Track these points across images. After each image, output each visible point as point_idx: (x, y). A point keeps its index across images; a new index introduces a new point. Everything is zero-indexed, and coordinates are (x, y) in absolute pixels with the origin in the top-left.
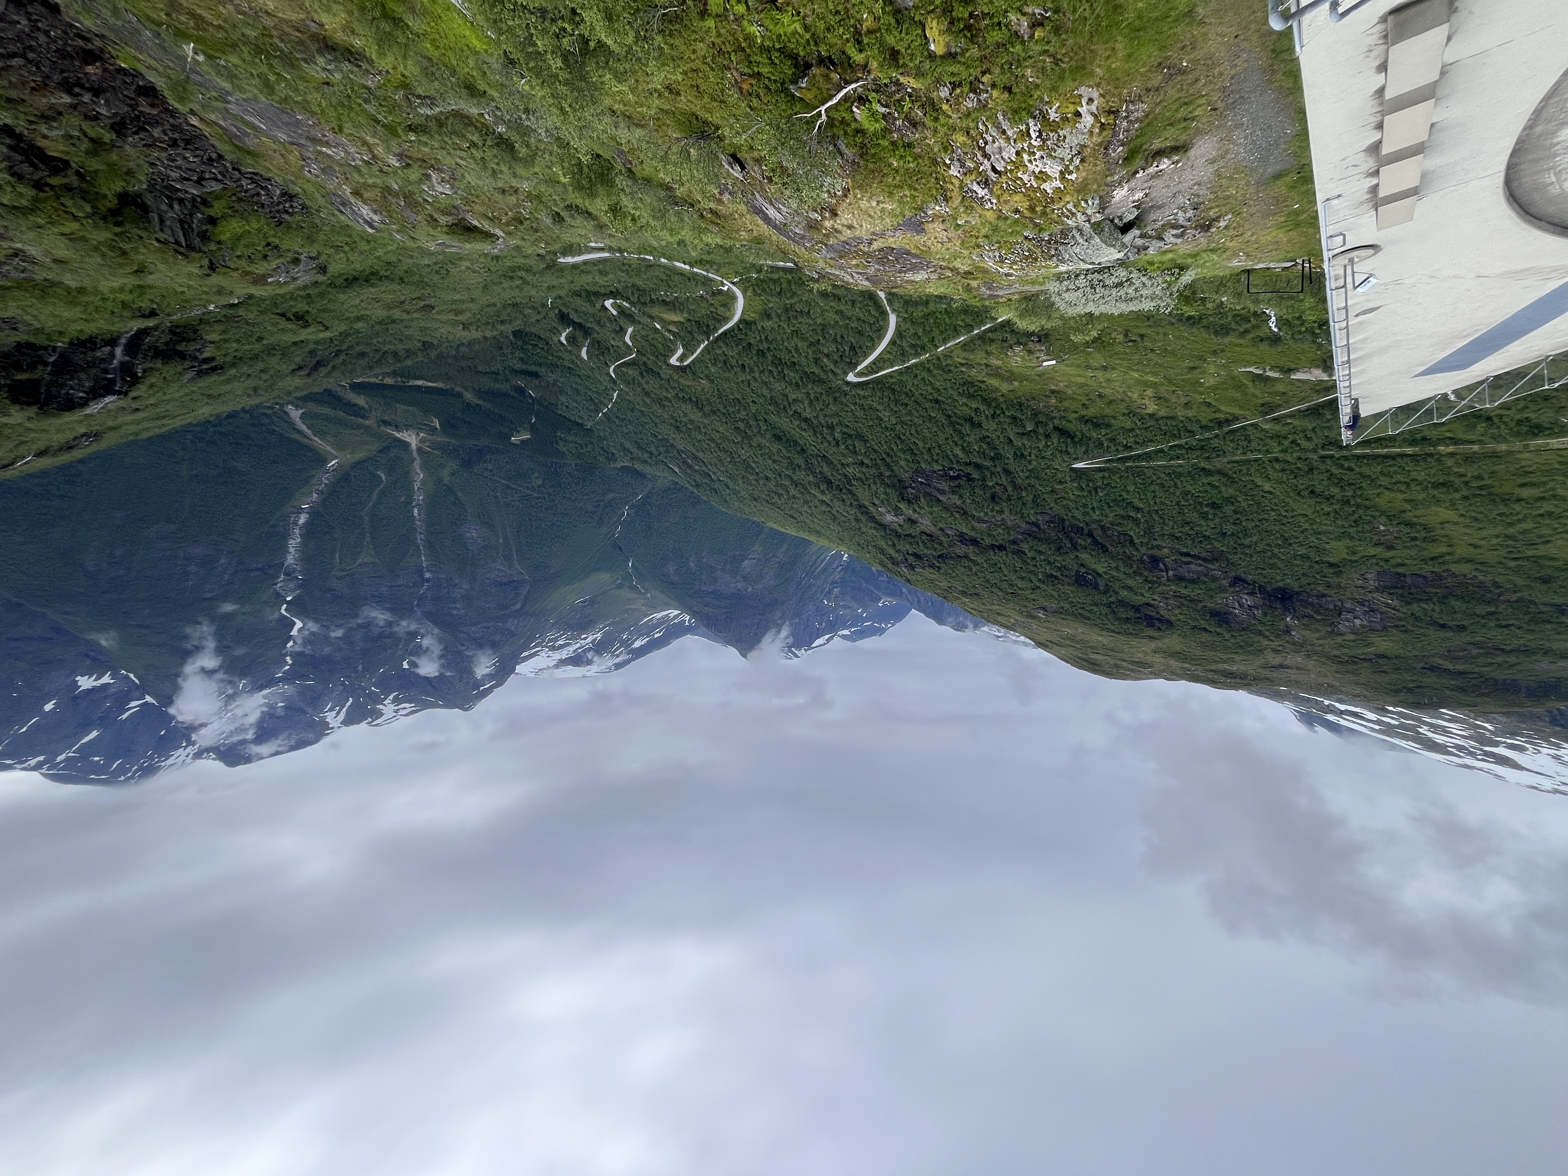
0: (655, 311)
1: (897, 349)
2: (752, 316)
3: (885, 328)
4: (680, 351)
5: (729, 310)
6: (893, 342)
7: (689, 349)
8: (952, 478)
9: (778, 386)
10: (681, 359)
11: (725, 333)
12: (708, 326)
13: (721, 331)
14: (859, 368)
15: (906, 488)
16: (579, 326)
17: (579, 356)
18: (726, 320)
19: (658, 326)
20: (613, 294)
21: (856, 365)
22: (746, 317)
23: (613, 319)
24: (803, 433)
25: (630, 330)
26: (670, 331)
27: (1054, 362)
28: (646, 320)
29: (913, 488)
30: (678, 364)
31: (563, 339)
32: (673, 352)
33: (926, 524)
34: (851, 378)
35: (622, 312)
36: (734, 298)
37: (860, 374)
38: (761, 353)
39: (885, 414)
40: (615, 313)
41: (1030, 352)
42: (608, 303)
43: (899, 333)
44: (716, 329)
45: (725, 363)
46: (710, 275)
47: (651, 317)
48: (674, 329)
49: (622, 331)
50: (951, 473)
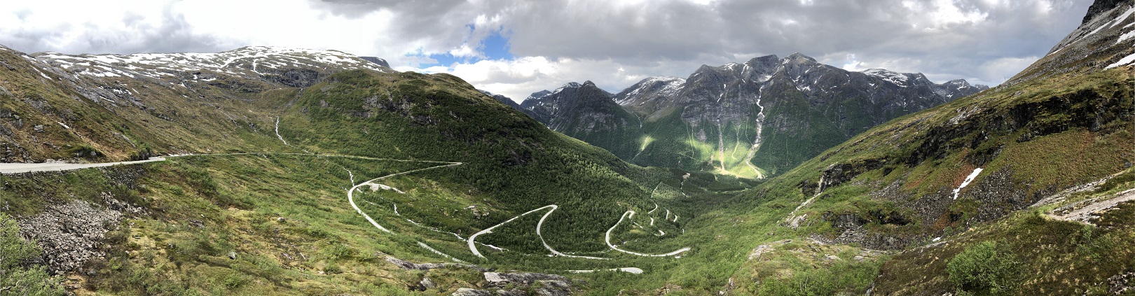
0: (643, 233)
1: (536, 217)
2: (602, 234)
3: (541, 229)
4: (630, 217)
5: (612, 236)
6: (538, 222)
7: (627, 219)
10: (628, 215)
11: (612, 226)
12: (619, 228)
13: (614, 227)
14: (552, 211)
16: (672, 223)
17: (670, 211)
18: (611, 232)
19: (641, 226)
20: (662, 238)
21: (554, 211)
22: (604, 233)
23: (659, 228)
25: (652, 224)
26: (636, 225)
27: (470, 207)
28: (647, 229)
30: (631, 212)
31: (676, 217)
32: (634, 216)
33: (522, 142)
34: (555, 207)
35: (657, 232)
36: (612, 242)
37: (551, 208)
38: (595, 218)
40: (659, 230)
41: (480, 212)
42: (663, 233)
43: (536, 226)
44: (617, 227)
45: (610, 213)
46: (624, 251)
47: (644, 230)
48: (634, 226)
49: (656, 223)
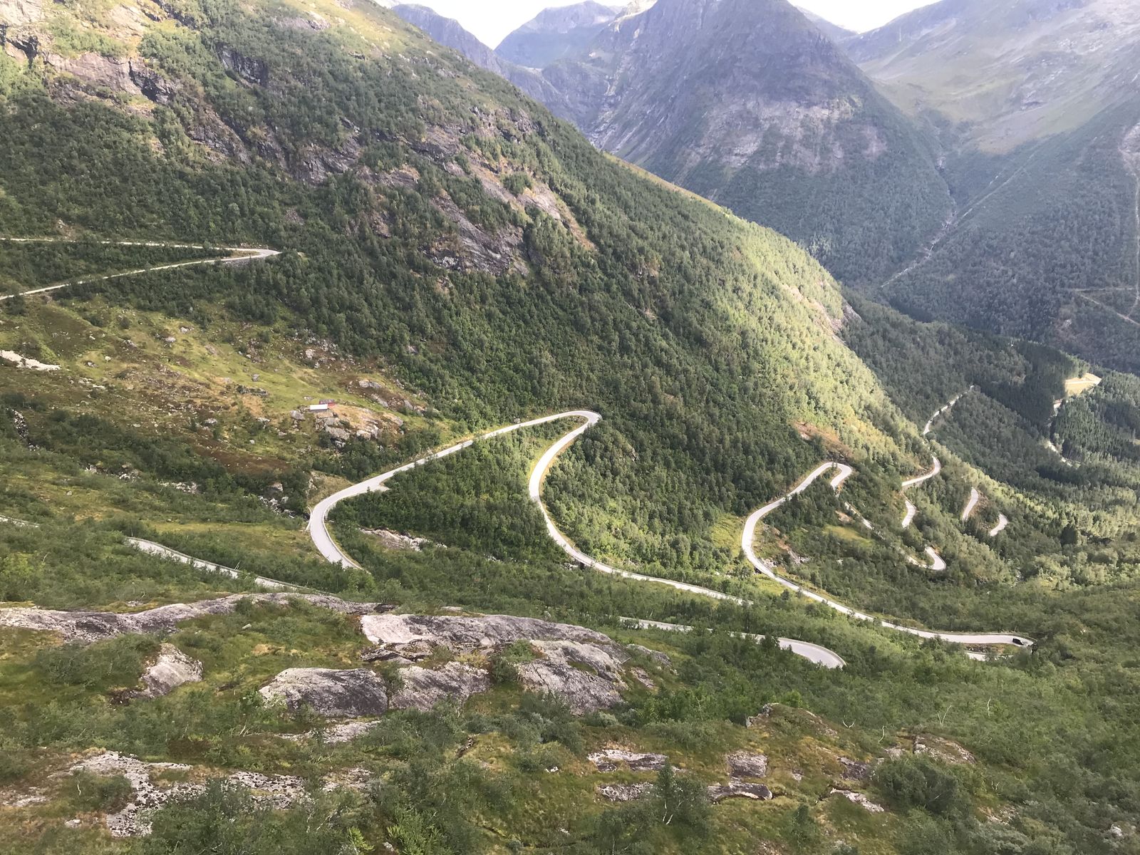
0: (867, 544)
3: (545, 481)
4: (836, 482)
5: (764, 533)
7: (821, 483)
8: (451, 254)
9: (698, 418)
11: (769, 500)
12: (794, 515)
13: (775, 503)
14: (580, 430)
15: (519, 246)
16: (980, 536)
19: (867, 523)
20: (934, 577)
22: (739, 520)
23: (933, 541)
24: (664, 344)
26: (849, 513)
27: (313, 407)
28: (884, 534)
29: (510, 245)
30: (840, 466)
32: (846, 484)
34: (593, 418)
37: (582, 421)
38: (720, 467)
39: (547, 358)
40: (930, 551)
41: (346, 426)
42: (939, 565)
44: (783, 507)
46: (797, 589)
47: (876, 538)
48: (843, 517)
50: (452, 261)
